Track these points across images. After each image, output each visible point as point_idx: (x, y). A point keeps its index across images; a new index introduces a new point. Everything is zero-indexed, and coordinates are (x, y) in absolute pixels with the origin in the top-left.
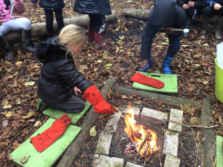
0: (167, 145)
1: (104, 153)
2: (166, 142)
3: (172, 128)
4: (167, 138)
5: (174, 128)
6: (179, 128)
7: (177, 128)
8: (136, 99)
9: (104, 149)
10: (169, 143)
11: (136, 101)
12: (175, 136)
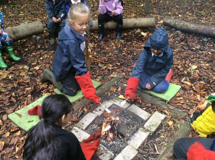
0: (135, 138)
1: (82, 128)
2: (134, 136)
3: (147, 127)
4: (137, 133)
5: (149, 127)
6: (154, 129)
7: (151, 128)
10: (136, 137)
12: (145, 133)
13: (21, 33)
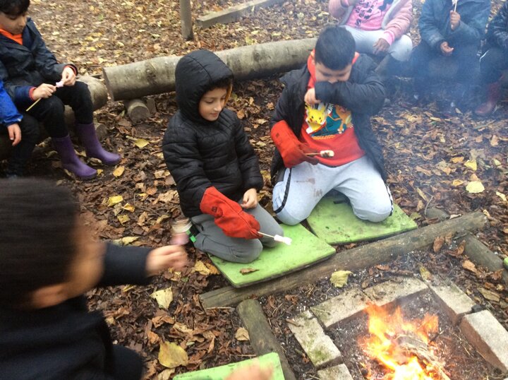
1: (323, 321)
8: (492, 285)
9: (329, 314)
11: (488, 289)
13: (271, 61)
